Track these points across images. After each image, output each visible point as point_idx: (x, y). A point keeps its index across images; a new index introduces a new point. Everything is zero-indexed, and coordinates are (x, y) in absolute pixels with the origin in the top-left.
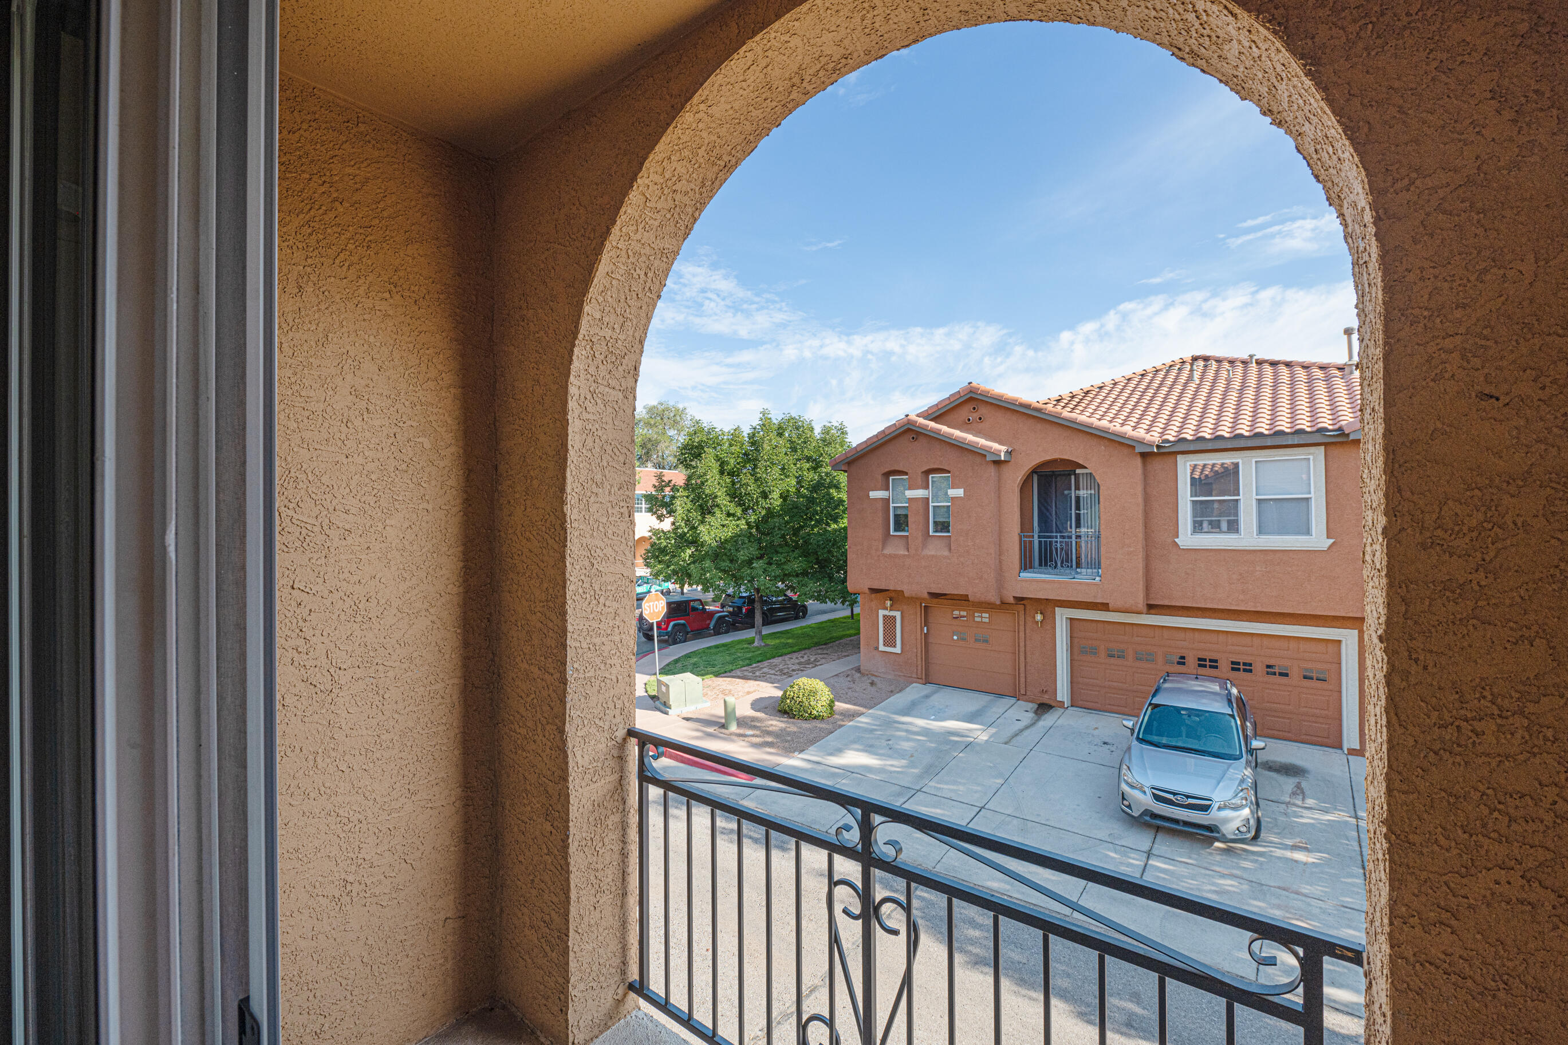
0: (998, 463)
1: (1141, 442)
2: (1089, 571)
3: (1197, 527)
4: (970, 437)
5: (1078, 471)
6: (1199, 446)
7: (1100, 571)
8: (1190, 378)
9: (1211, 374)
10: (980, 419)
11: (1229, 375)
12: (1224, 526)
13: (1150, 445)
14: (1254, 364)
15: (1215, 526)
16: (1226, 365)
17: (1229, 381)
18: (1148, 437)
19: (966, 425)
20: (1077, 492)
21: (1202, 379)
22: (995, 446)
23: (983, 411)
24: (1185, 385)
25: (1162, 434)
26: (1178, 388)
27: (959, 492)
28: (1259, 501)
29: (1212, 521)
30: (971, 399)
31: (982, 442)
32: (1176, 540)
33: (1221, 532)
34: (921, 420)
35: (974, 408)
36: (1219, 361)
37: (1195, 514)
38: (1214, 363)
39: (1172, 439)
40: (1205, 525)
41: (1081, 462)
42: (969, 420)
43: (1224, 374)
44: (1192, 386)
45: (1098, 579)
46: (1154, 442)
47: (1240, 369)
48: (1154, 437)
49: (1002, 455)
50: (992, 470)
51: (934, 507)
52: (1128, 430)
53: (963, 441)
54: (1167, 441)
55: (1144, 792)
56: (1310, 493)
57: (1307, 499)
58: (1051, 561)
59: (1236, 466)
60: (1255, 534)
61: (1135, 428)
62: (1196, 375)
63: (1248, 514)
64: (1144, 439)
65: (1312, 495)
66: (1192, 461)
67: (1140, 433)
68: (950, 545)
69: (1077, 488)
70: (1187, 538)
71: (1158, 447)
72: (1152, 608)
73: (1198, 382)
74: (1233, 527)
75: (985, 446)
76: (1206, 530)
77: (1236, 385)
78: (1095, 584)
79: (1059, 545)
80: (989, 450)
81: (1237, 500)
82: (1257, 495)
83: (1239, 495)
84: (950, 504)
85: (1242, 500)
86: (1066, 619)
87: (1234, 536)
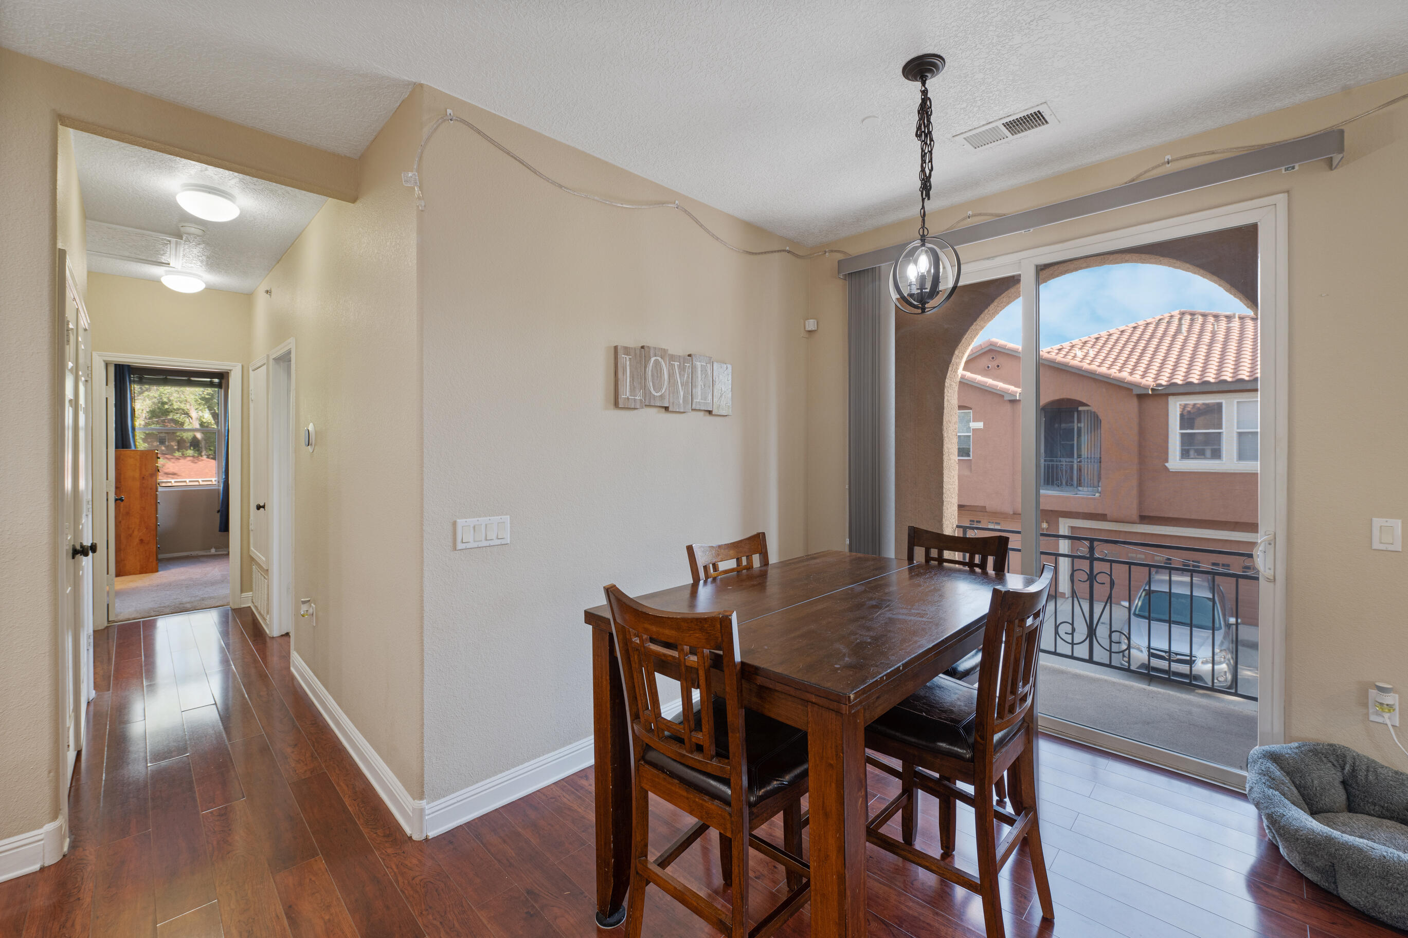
0: (1014, 402)
1: (1137, 385)
2: (1089, 489)
3: (1185, 454)
4: (990, 381)
5: (1080, 408)
6: (1188, 389)
7: (1100, 488)
8: (1178, 331)
9: (1197, 328)
10: (998, 366)
11: (1214, 328)
12: (1208, 453)
13: (1146, 388)
14: (1237, 319)
15: (1201, 454)
16: (1211, 319)
17: (1214, 334)
18: (1144, 382)
19: (986, 372)
20: (1079, 424)
21: (1189, 331)
22: (1012, 388)
23: (1000, 360)
24: (1174, 337)
25: (1156, 379)
26: (1168, 340)
27: (980, 425)
28: (1240, 433)
29: (1197, 449)
30: (991, 351)
31: (1000, 385)
32: (1166, 464)
33: (1206, 458)
35: (993, 358)
36: (1204, 315)
37: (1183, 443)
38: (1200, 317)
39: (1164, 383)
40: (1192, 453)
41: (1084, 401)
42: (988, 367)
43: (1209, 327)
44: (1180, 338)
45: (1097, 495)
46: (1150, 386)
47: (1223, 324)
48: (1149, 381)
49: (1018, 395)
50: (1008, 407)
52: (1125, 375)
53: (984, 384)
54: (1160, 385)
55: (1142, 651)
58: (1057, 480)
59: (1220, 406)
60: (1235, 460)
61: (1131, 374)
62: (1185, 328)
63: (1229, 445)
64: (1141, 383)
66: (1181, 401)
67: (1136, 378)
68: (971, 466)
69: (1079, 421)
70: (1175, 462)
71: (1152, 389)
72: (1144, 519)
73: (1185, 334)
74: (1216, 454)
75: (1002, 388)
76: (1192, 457)
77: (1220, 337)
78: (1094, 499)
79: (1064, 468)
80: (1006, 392)
81: (1220, 433)
82: (1238, 428)
83: (1222, 429)
84: (971, 434)
85: (1224, 433)
86: (1067, 528)
87: (1217, 462)
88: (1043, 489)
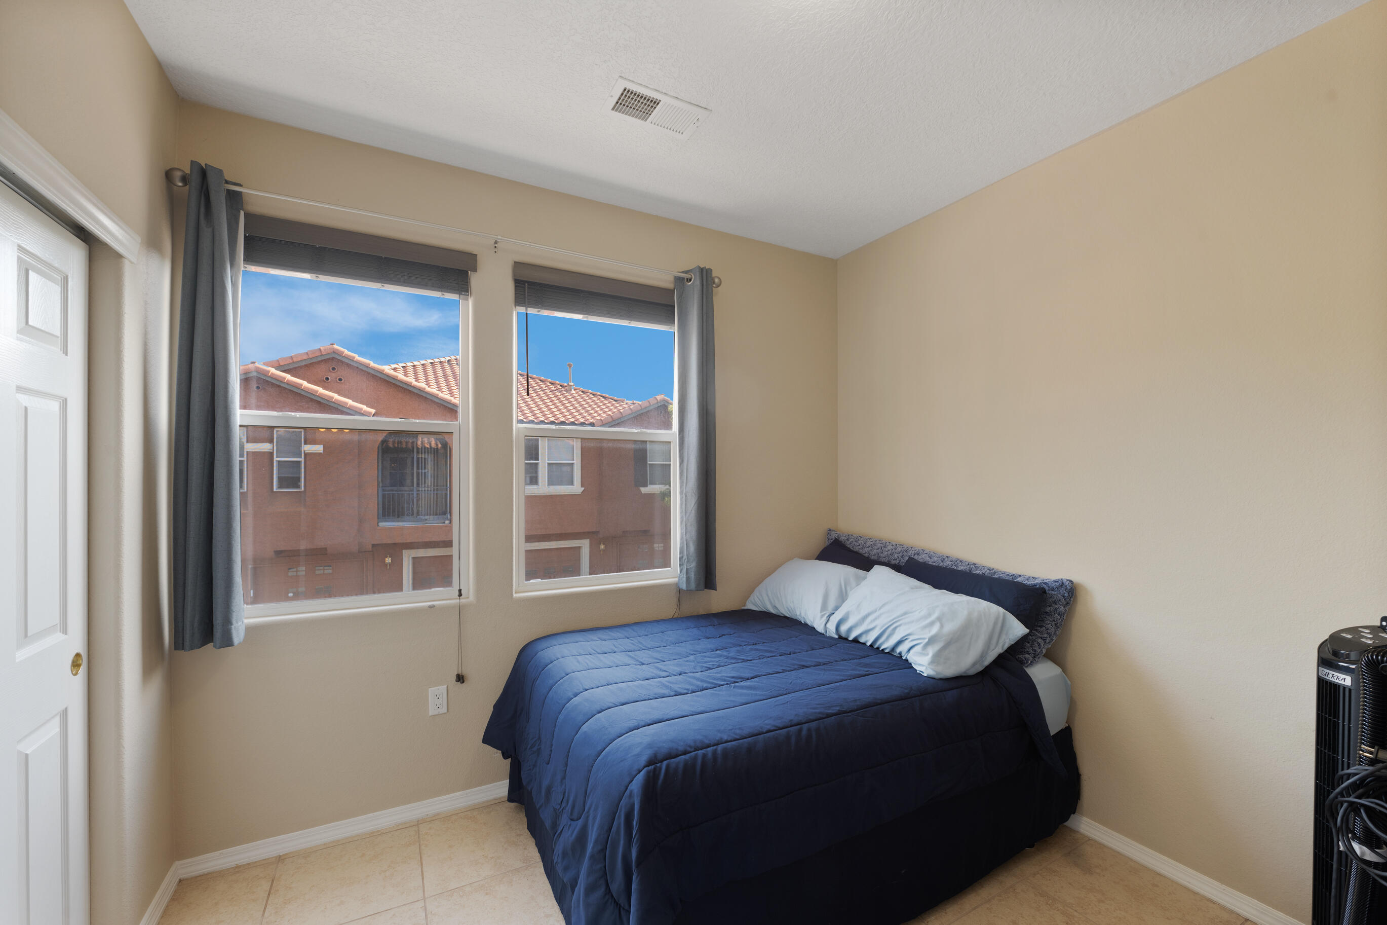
4: (336, 397)
10: (340, 379)
12: (528, 480)
19: (324, 382)
22: (365, 408)
23: (344, 372)
27: (314, 449)
28: (549, 464)
30: (333, 359)
31: (350, 402)
34: (273, 370)
35: (334, 369)
42: (327, 379)
45: (447, 522)
51: (279, 462)
53: (328, 399)
56: (574, 460)
57: (572, 464)
60: (546, 485)
65: (575, 462)
68: (304, 500)
74: (534, 480)
75: (354, 407)
80: (358, 411)
81: (537, 464)
82: (548, 460)
83: (538, 460)
84: (302, 459)
85: (540, 464)
86: (411, 558)
87: (535, 487)
88: (382, 522)
